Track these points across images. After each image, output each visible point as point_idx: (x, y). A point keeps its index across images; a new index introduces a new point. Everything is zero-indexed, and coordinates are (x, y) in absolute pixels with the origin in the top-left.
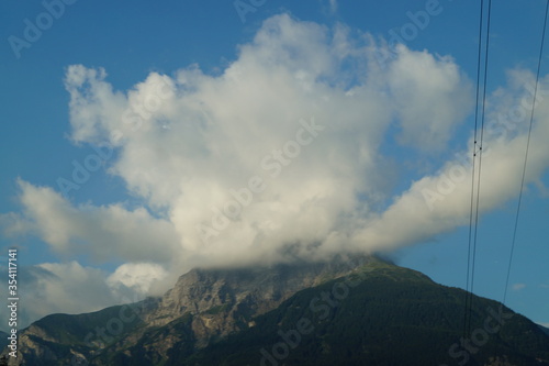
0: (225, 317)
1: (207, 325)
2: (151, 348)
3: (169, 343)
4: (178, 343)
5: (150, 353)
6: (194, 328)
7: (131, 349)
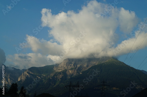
0: (75, 70)
1: (70, 72)
2: (56, 77)
3: (61, 76)
4: (63, 76)
5: (56, 78)
6: (67, 73)
7: (52, 77)
